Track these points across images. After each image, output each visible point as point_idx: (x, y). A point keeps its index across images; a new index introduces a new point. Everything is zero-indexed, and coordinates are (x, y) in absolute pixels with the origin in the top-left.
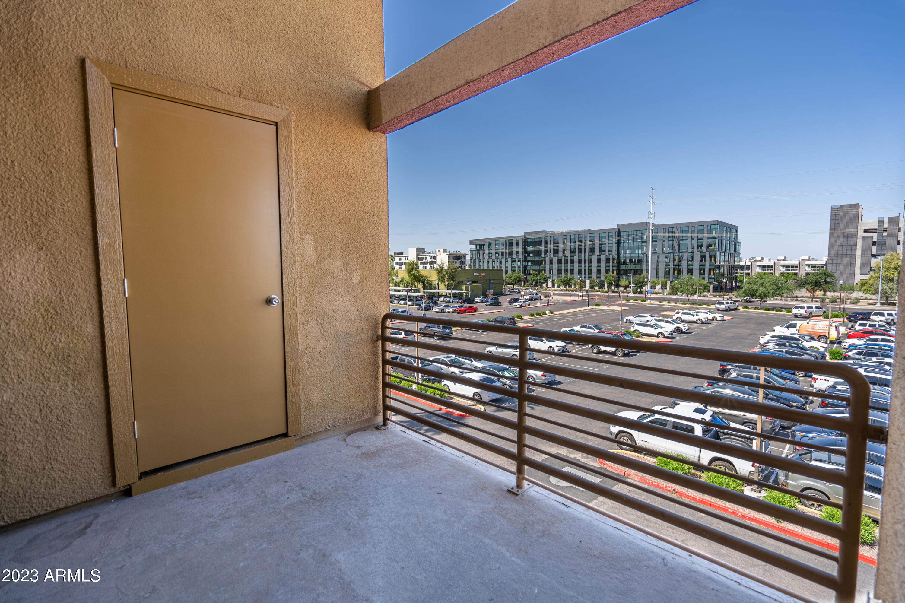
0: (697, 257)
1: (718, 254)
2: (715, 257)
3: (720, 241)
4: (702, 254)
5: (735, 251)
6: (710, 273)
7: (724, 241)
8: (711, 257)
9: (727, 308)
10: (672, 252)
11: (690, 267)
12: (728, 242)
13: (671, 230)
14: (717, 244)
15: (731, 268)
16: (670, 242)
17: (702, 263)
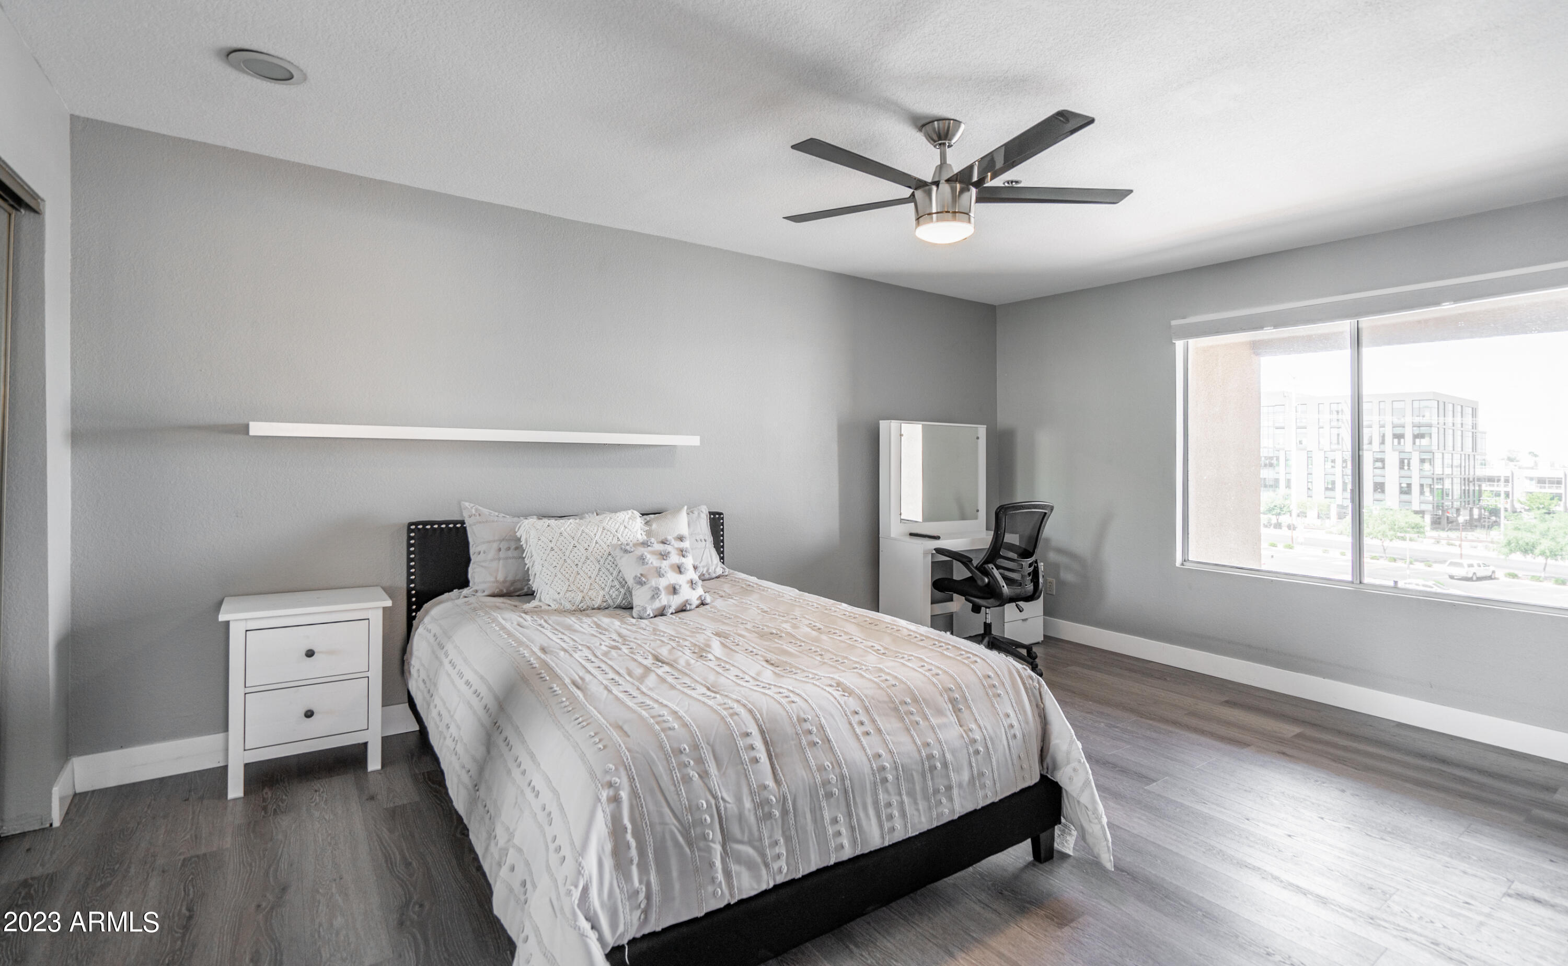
0: (1392, 459)
1: (1438, 456)
2: (1431, 461)
3: (1442, 431)
4: (1403, 456)
5: (1474, 448)
6: (1422, 493)
7: (1451, 432)
8: (1423, 461)
9: (1470, 575)
10: (1338, 450)
11: (1379, 480)
12: (1459, 433)
13: (1334, 407)
14: (1435, 436)
15: (1467, 481)
16: (1335, 431)
17: (1403, 473)
